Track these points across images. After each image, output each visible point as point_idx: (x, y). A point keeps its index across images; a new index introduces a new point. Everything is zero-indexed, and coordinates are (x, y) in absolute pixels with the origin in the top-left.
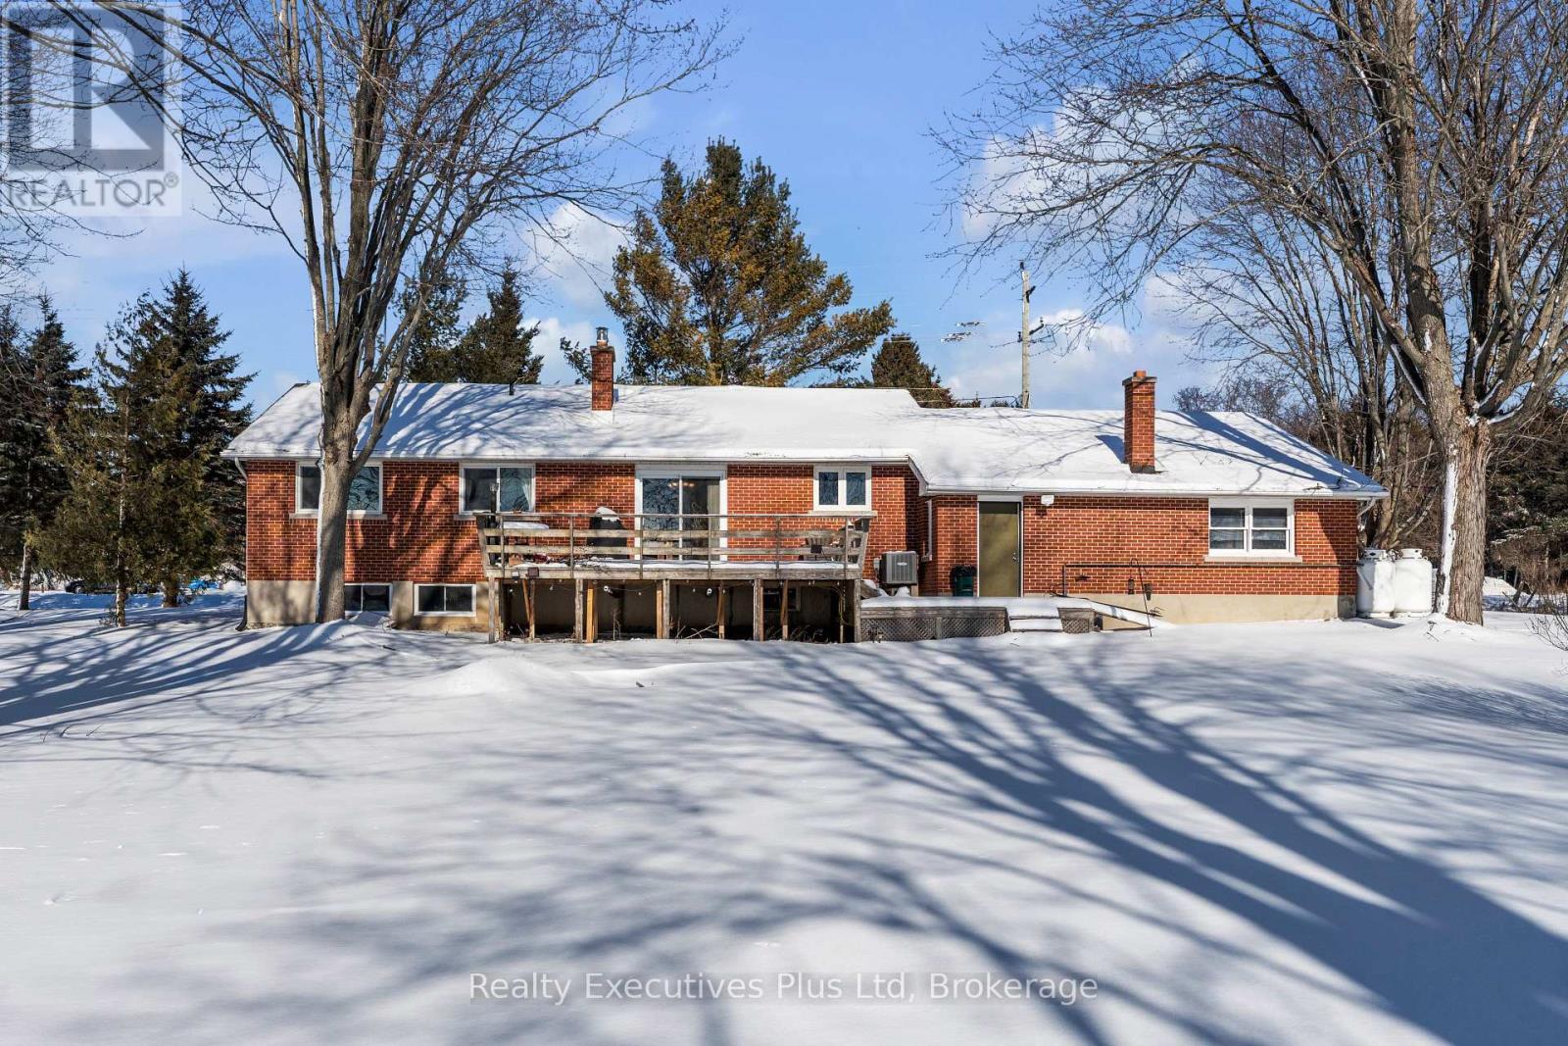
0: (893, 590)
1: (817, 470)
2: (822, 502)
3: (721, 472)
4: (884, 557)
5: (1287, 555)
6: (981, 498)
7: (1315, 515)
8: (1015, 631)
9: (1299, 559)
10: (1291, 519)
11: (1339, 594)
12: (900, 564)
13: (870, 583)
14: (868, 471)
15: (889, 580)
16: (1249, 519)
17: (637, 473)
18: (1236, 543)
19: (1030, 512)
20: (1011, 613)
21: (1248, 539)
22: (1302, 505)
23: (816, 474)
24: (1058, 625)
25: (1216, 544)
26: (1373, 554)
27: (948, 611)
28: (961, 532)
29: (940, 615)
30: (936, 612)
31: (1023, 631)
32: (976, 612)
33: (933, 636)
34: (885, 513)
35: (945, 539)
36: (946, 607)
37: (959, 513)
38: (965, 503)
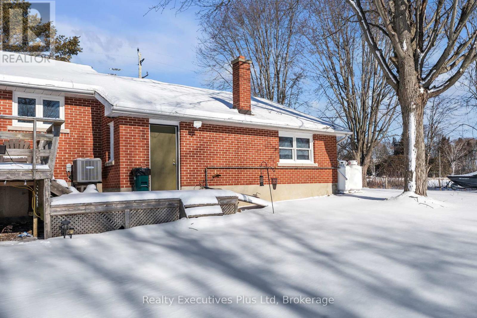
0: (82, 187)
4: (75, 162)
5: (310, 163)
6: (152, 121)
7: (322, 143)
8: (190, 217)
9: (316, 165)
10: (311, 144)
11: (333, 182)
12: (88, 167)
13: (63, 183)
14: (62, 101)
15: (80, 179)
16: (295, 143)
18: (289, 157)
19: (185, 133)
20: (185, 203)
21: (295, 154)
22: (317, 137)
23: (15, 97)
24: (218, 210)
25: (281, 157)
26: (342, 163)
27: (135, 203)
28: (137, 144)
29: (127, 208)
30: (124, 205)
31: (197, 217)
32: (157, 203)
33: (122, 226)
34: (76, 131)
35: (125, 149)
36: (132, 201)
37: (136, 131)
38: (140, 123)
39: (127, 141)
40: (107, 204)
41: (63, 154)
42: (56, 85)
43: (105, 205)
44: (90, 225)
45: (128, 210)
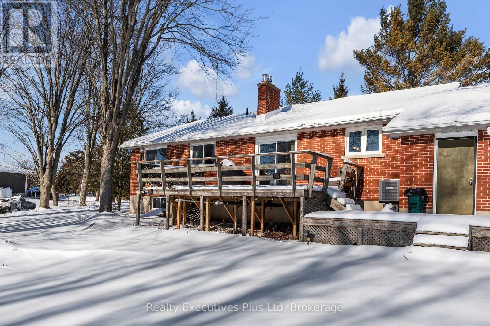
1: (349, 130)
2: (351, 150)
3: (293, 137)
6: (438, 136)
8: (416, 245)
15: (381, 199)
17: (257, 142)
23: (348, 133)
27: (367, 223)
28: (419, 163)
29: (360, 226)
30: (357, 223)
31: (423, 245)
32: (391, 225)
33: (355, 242)
34: (390, 155)
35: (406, 169)
36: (365, 220)
37: (418, 149)
38: (423, 140)
39: (408, 160)
40: (342, 220)
41: (379, 176)
42: (367, 117)
43: (341, 222)
44: (329, 237)
45: (361, 228)
